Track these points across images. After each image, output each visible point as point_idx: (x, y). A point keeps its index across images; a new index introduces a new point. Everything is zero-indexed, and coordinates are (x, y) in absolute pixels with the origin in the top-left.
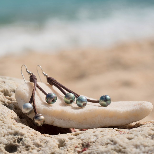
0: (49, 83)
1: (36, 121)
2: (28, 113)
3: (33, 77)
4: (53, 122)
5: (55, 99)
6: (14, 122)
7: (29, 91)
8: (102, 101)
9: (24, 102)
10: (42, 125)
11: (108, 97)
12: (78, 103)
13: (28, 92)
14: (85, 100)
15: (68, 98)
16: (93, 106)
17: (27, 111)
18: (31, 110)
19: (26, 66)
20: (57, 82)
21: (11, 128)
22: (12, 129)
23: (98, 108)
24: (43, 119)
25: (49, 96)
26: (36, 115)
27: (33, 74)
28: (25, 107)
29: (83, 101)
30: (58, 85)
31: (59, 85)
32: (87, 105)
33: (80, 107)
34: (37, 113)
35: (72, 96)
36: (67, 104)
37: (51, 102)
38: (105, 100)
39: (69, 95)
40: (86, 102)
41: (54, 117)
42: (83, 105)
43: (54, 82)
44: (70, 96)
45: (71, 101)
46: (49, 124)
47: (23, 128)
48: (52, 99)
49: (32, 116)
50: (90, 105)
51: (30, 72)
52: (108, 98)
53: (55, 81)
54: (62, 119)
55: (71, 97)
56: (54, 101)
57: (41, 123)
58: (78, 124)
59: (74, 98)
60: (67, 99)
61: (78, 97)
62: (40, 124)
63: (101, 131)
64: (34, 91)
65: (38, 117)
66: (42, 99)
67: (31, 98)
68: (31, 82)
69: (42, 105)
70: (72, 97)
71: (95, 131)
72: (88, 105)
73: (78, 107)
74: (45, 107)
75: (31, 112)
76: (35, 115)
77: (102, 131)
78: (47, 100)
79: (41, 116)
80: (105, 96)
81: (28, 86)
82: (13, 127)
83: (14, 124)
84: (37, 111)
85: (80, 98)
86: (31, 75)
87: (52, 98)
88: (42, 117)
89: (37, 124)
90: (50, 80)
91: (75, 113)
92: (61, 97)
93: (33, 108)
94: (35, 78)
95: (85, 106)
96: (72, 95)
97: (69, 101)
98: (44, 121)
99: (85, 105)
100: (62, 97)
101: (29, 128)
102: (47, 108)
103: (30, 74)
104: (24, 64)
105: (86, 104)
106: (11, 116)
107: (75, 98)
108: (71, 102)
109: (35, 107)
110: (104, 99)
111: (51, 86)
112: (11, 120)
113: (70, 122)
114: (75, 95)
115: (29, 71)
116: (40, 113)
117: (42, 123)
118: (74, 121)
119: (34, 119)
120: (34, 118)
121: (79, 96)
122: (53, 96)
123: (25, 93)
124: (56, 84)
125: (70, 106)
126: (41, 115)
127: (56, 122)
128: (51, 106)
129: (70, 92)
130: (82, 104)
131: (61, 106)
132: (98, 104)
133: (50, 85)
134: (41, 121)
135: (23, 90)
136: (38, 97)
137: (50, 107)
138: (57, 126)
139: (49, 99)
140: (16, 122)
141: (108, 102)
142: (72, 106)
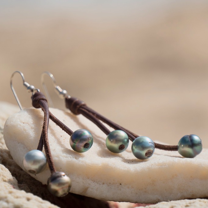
0: (71, 110)
1: (54, 187)
2: (37, 170)
3: (39, 97)
4: (86, 189)
5: (90, 141)
6: (10, 187)
7: (33, 126)
8: (183, 147)
9: (24, 148)
10: (65, 194)
11: (196, 138)
12: (136, 150)
13: (32, 128)
14: (150, 144)
15: (115, 141)
16: (167, 156)
17: (35, 167)
18: (42, 163)
19: (22, 75)
20: (87, 107)
21: (6, 200)
22: (7, 202)
23: (177, 160)
24: (67, 183)
25: (76, 137)
26: (54, 174)
27: (39, 90)
28: (30, 158)
29: (147, 145)
30: (91, 114)
31: (94, 113)
32: (153, 156)
33: (140, 158)
34: (54, 171)
35: (122, 136)
36: (113, 152)
37: (82, 148)
38: (190, 143)
39: (116, 133)
40: (152, 149)
41: (88, 179)
42: (146, 154)
43: (81, 109)
44: (119, 136)
45: (121, 146)
46: (77, 193)
47: (28, 200)
48: (85, 143)
49: (43, 178)
50: (160, 155)
51: (33, 87)
52: (196, 141)
53: (84, 105)
54: (103, 184)
55: (121, 138)
56: (87, 146)
57: (64, 191)
58: (137, 194)
59: (126, 140)
60: (112, 142)
61: (136, 139)
62: (61, 191)
63: (185, 205)
64: (46, 127)
65: (58, 179)
66: (63, 143)
67: (40, 141)
68: (34, 108)
69: (65, 155)
70: (123, 138)
71: (174, 205)
72: (156, 156)
73: (136, 158)
74: (70, 158)
75: (41, 169)
76: (50, 174)
77: (189, 205)
78: (73, 144)
79: (64, 176)
80: (191, 137)
81: (29, 116)
82: (10, 197)
83: (10, 193)
84: (54, 167)
85: (141, 141)
86: (34, 93)
87: (85, 140)
88: (66, 179)
89: (56, 192)
90: (73, 103)
91: (132, 170)
92: (97, 138)
93: (47, 160)
94: (43, 99)
95: (149, 156)
96: (122, 134)
97: (116, 146)
98: (70, 187)
99: (149, 154)
100: (100, 139)
101: (40, 199)
102: (74, 160)
103: (32, 90)
104: (18, 71)
105: (152, 153)
106: (2, 177)
107: (128, 141)
108: (122, 148)
109: (50, 159)
110: (188, 142)
111: (74, 116)
112: (4, 184)
113: (120, 190)
114: (129, 134)
115: (28, 85)
116: (60, 171)
117: (66, 189)
118: (128, 188)
119: (48, 183)
120: (50, 181)
121: (136, 137)
122: (86, 136)
123: (25, 130)
124: (87, 112)
125: (120, 156)
126: (63, 174)
127: (92, 189)
128: (83, 156)
129: (116, 128)
130: (144, 153)
131: (100, 157)
132: (176, 153)
133: (72, 114)
134: (63, 186)
135: (22, 124)
136: (53, 137)
137: (80, 159)
138: (93, 197)
139: (77, 142)
140: (14, 188)
141: (197, 148)
142: (122, 158)
